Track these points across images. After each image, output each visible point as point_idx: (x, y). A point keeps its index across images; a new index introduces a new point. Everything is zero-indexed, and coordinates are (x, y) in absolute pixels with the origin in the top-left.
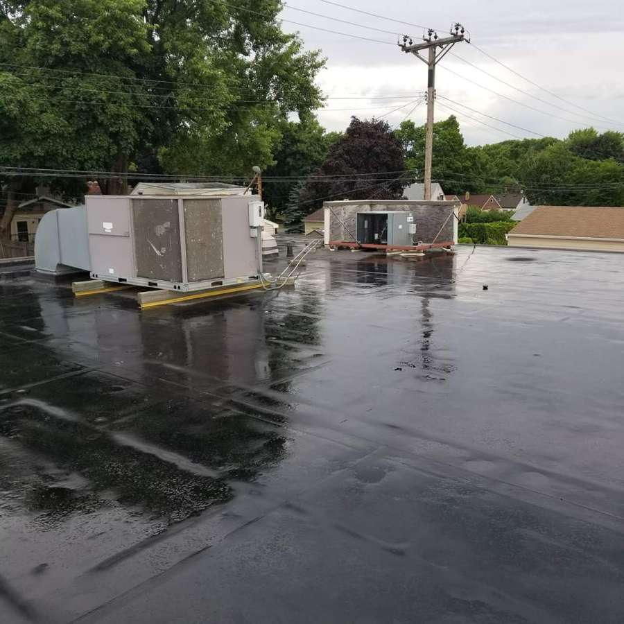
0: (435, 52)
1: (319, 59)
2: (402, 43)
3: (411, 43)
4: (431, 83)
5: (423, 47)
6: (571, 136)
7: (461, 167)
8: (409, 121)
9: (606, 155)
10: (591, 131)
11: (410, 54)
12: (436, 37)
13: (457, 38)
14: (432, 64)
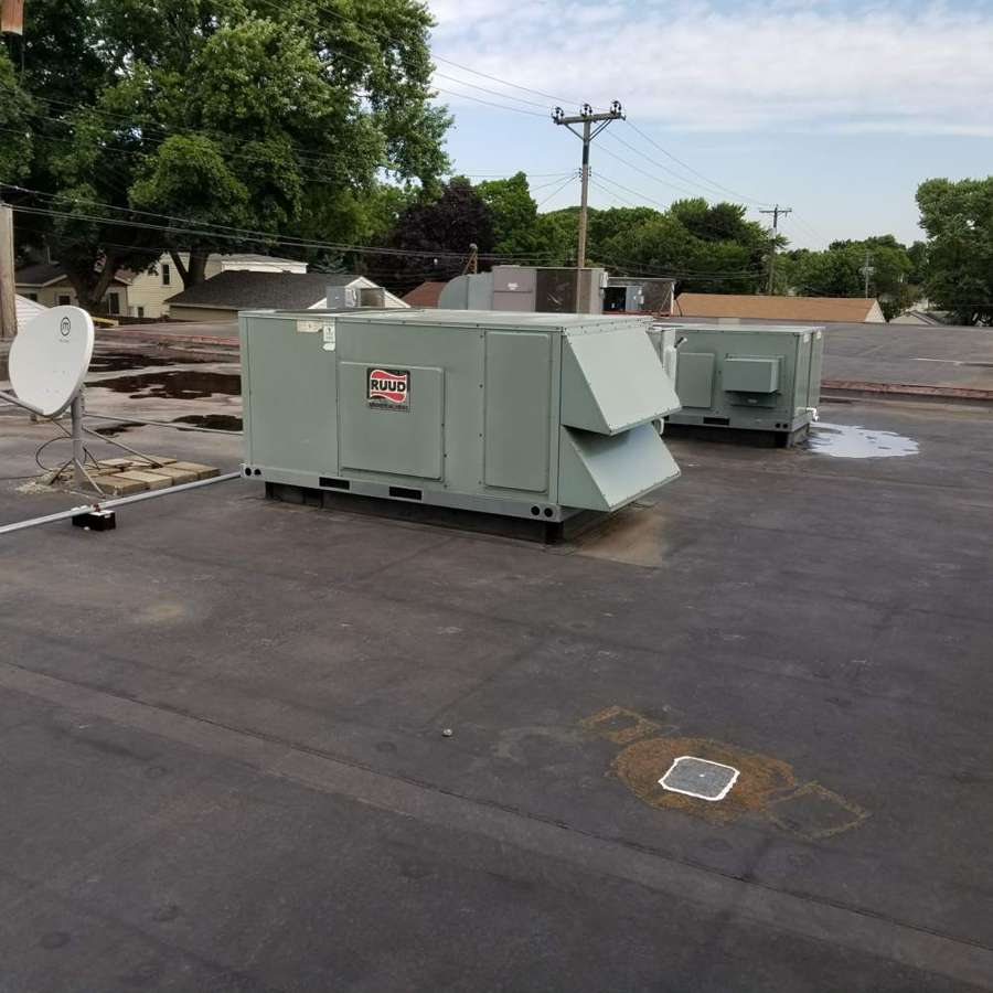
0: (589, 128)
1: (446, 117)
2: (555, 115)
3: (562, 115)
4: (585, 160)
5: (575, 120)
6: (674, 207)
7: (535, 243)
8: (463, 177)
9: (725, 236)
10: (701, 203)
11: (562, 126)
12: (591, 111)
13: (615, 115)
14: (587, 140)
